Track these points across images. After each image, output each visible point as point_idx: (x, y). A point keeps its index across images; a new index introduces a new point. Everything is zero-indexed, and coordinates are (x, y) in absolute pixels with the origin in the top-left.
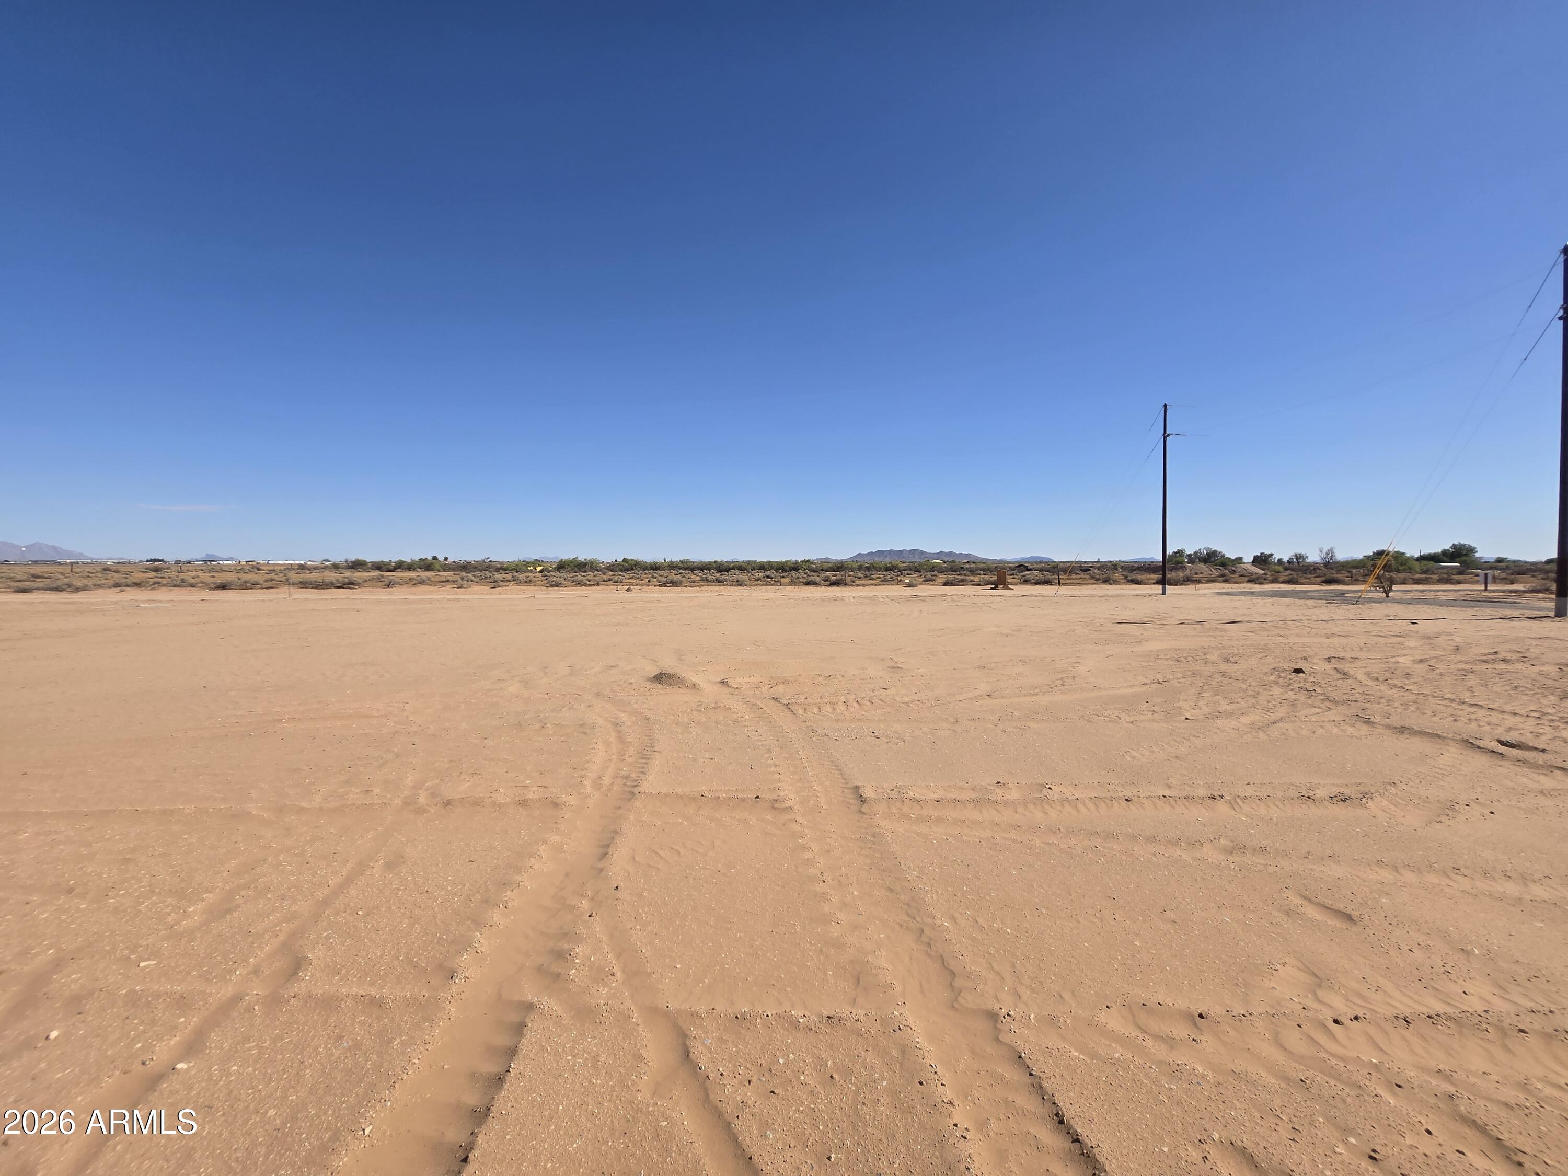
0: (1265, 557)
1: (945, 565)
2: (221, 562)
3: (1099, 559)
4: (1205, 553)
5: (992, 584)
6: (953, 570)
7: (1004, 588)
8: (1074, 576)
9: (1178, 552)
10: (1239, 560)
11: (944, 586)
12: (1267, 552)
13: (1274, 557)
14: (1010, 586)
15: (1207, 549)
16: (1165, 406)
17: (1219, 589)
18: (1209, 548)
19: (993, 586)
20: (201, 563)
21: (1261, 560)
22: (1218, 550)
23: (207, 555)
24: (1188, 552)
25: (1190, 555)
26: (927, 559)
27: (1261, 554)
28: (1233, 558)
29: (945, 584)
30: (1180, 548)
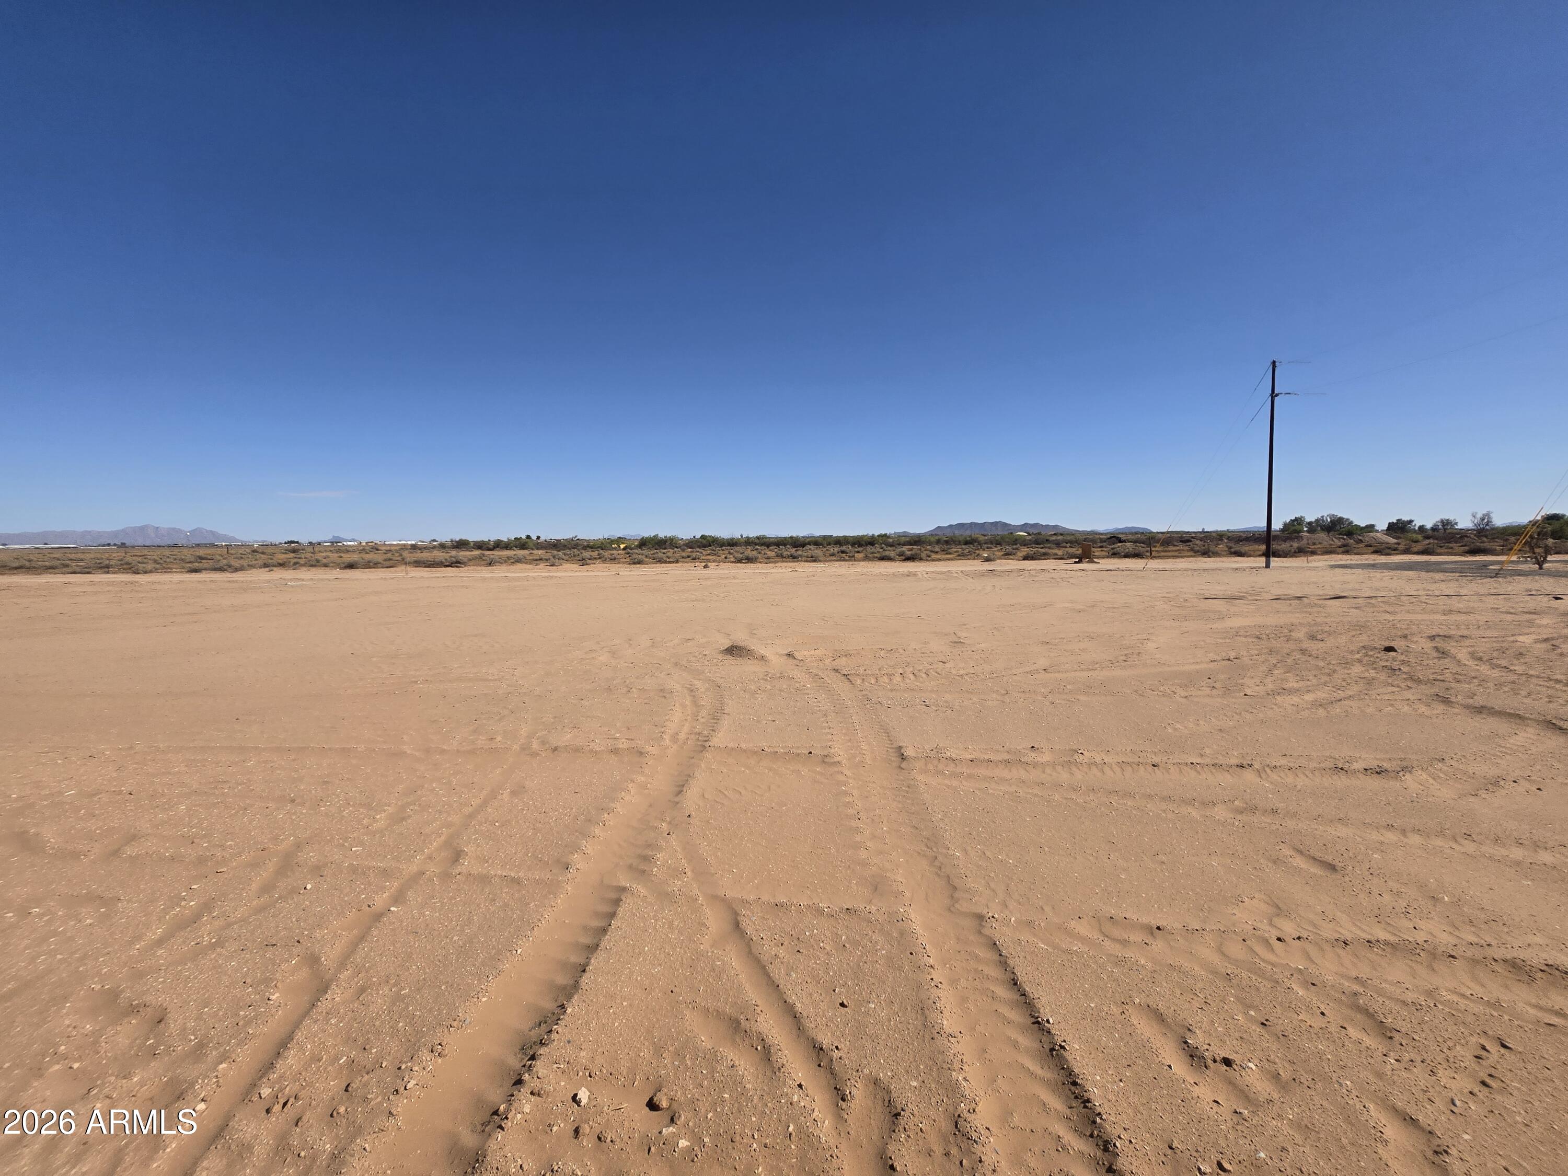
0: (1402, 523)
1: (1030, 537)
2: (345, 543)
3: (1203, 529)
4: (1329, 520)
5: (1076, 558)
6: (1037, 542)
7: (1088, 562)
8: (1171, 548)
9: (1296, 519)
10: (1370, 528)
11: (1024, 559)
12: (1406, 518)
13: (1414, 524)
14: (1095, 560)
15: (1331, 516)
16: (1274, 363)
17: (1335, 561)
18: (1333, 515)
19: (1077, 560)
20: (329, 544)
21: (1398, 528)
22: (1345, 516)
23: (334, 537)
24: (1308, 520)
25: (1310, 523)
26: (1010, 531)
27: (1398, 520)
28: (1363, 525)
29: (1026, 558)
30: (1298, 516)
